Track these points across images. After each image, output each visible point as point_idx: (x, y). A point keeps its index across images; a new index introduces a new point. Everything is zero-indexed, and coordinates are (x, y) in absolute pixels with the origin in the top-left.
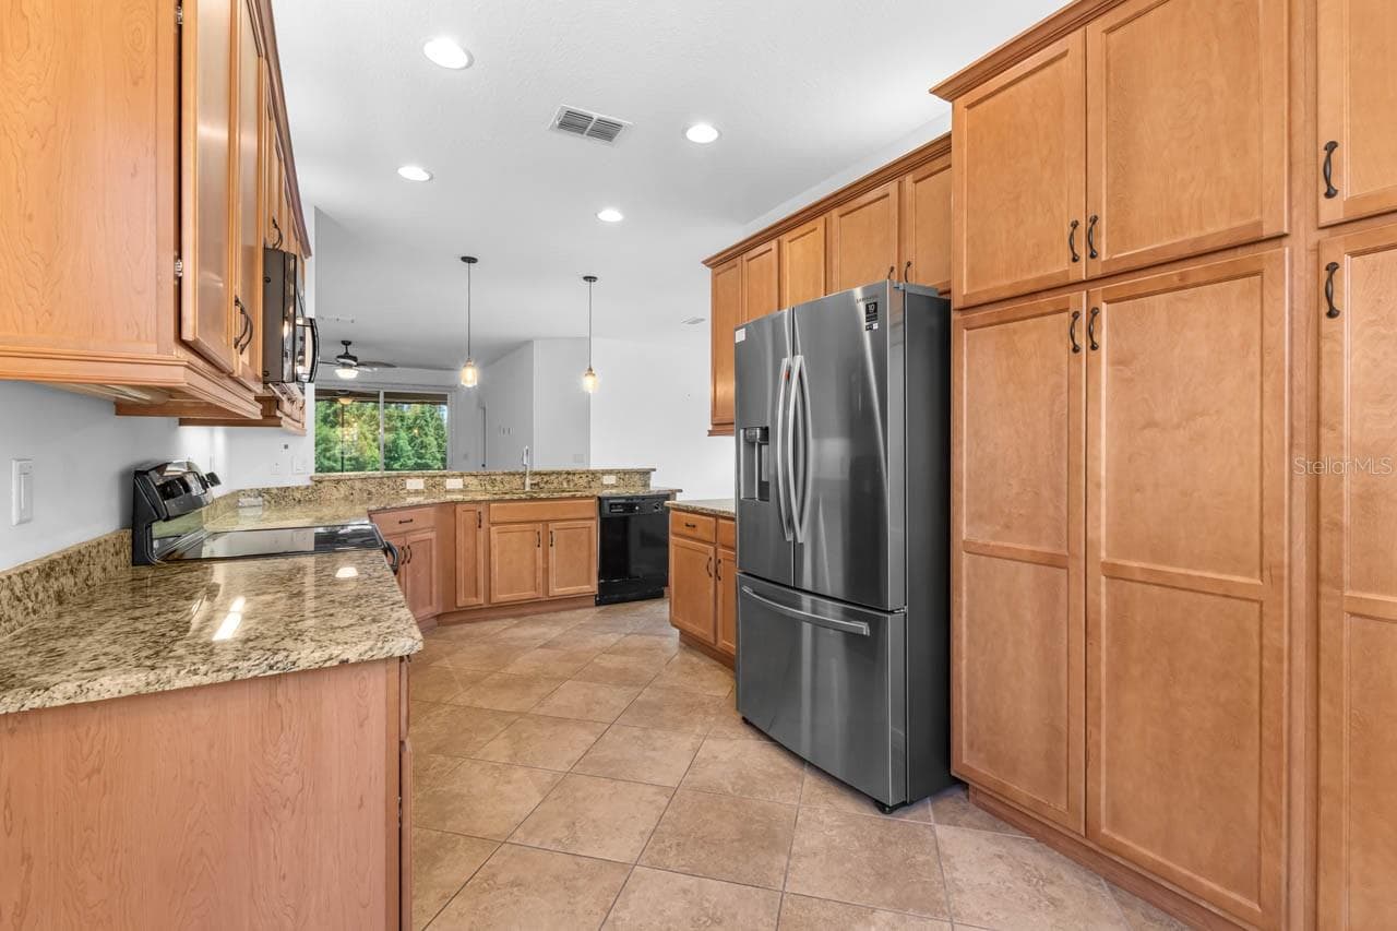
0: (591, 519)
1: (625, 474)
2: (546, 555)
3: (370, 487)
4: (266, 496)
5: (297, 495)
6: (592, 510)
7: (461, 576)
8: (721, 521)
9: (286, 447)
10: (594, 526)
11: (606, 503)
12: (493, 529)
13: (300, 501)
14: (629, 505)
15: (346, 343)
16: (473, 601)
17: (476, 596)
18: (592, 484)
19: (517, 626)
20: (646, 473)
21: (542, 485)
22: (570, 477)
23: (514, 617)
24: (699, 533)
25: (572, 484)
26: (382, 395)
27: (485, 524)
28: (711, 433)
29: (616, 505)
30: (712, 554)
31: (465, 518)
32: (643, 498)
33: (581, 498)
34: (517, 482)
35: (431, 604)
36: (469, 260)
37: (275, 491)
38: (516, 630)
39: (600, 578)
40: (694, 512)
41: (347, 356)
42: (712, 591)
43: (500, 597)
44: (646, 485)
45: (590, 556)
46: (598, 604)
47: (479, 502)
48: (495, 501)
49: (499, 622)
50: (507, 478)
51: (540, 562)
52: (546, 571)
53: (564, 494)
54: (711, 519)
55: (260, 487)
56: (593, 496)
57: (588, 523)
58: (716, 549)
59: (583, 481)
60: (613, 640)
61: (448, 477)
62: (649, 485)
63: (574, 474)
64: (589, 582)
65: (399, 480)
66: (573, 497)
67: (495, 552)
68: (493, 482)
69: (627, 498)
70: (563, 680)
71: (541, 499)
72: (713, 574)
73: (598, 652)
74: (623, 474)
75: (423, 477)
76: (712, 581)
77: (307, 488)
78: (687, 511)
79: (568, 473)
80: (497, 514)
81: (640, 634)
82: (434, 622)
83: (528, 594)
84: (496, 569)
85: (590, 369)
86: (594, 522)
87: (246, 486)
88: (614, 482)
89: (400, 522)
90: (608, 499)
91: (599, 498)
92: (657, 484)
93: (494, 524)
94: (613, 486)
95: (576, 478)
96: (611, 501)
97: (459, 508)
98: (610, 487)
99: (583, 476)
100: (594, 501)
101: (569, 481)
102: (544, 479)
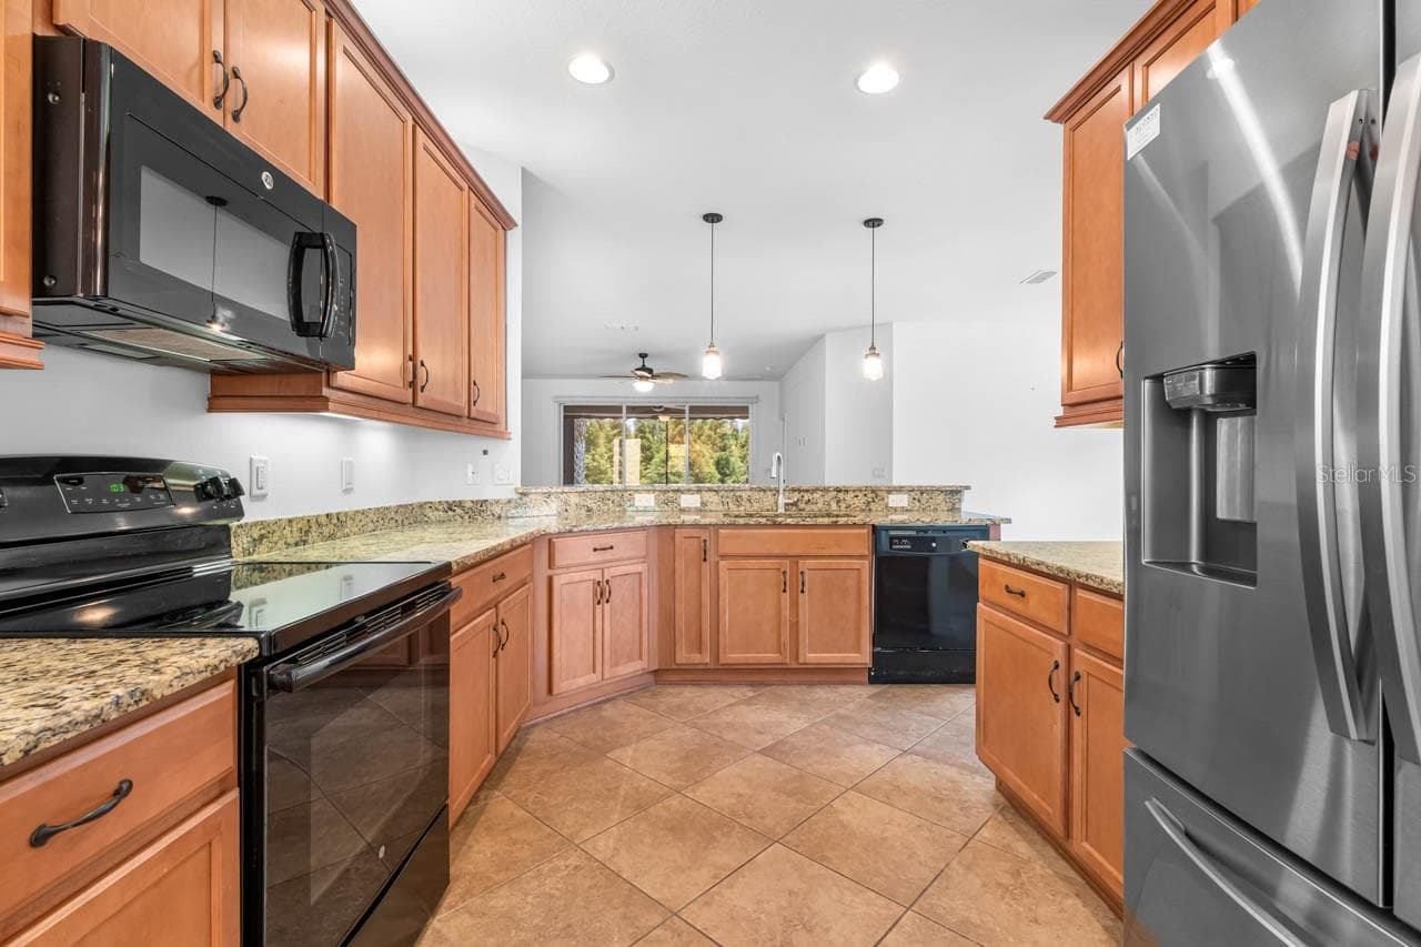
0: (862, 557)
1: (922, 493)
2: (795, 604)
3: (590, 503)
4: (458, 511)
5: (497, 510)
6: (865, 548)
7: (681, 622)
8: (1080, 593)
9: (485, 452)
10: (866, 568)
11: (884, 536)
12: (722, 563)
13: (499, 517)
14: (922, 538)
15: (643, 356)
16: (696, 658)
17: (701, 653)
18: (873, 506)
19: (748, 702)
20: (955, 493)
21: (802, 506)
22: (841, 495)
23: (752, 684)
24: (1033, 607)
25: (843, 505)
26: (687, 409)
27: (711, 557)
28: (1061, 422)
29: (900, 538)
30: (1060, 656)
31: (686, 547)
32: (944, 530)
34: (768, 500)
35: (640, 658)
36: (713, 218)
37: (469, 505)
38: (744, 708)
39: (874, 644)
40: (1023, 566)
41: (643, 368)
42: (1059, 730)
43: (733, 657)
44: (954, 509)
45: (859, 611)
46: (873, 681)
47: (704, 527)
48: (723, 526)
49: (728, 690)
50: (756, 495)
51: (786, 613)
52: (795, 626)
53: (820, 520)
54: (1059, 586)
55: (451, 500)
56: (863, 525)
57: (856, 563)
58: (1069, 648)
59: (860, 502)
60: (878, 761)
61: (682, 493)
62: (959, 510)
63: (847, 491)
64: (857, 649)
65: (626, 494)
66: (835, 525)
67: (725, 596)
68: (738, 500)
69: (918, 529)
71: (788, 526)
72: (1062, 697)
74: (920, 493)
75: (654, 491)
76: (1059, 708)
77: (509, 502)
78: (1009, 564)
79: (838, 490)
80: (730, 542)
81: (927, 757)
82: (651, 678)
83: (770, 657)
84: (726, 619)
85: (873, 348)
86: (866, 563)
87: (435, 499)
88: (905, 504)
90: (887, 529)
91: (874, 527)
92: (973, 509)
93: (723, 557)
94: (904, 510)
95: (849, 497)
96: (892, 533)
97: (679, 534)
98: (899, 511)
99: (861, 495)
100: (866, 531)
101: (838, 502)
102: (806, 498)
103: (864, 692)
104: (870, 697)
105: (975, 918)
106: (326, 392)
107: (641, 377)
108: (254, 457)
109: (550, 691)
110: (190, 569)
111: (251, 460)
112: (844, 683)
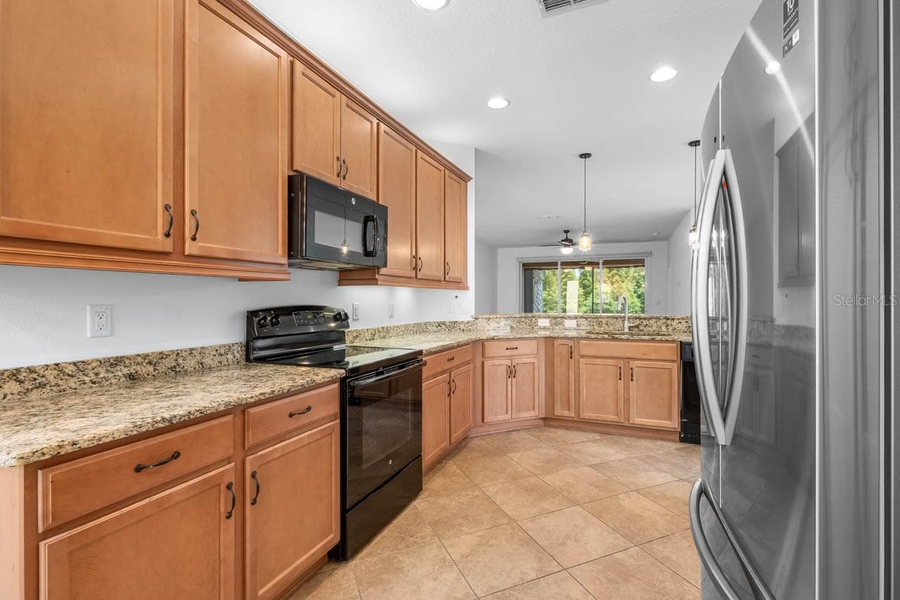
0: (673, 361)
2: (627, 388)
4: (443, 327)
5: (462, 327)
6: (675, 356)
7: (558, 390)
9: (456, 297)
11: (688, 349)
12: (581, 360)
13: (463, 330)
15: (567, 232)
16: (566, 413)
17: (569, 410)
19: (595, 441)
21: (642, 328)
22: (669, 322)
23: (601, 433)
25: (670, 329)
26: (601, 262)
27: (575, 356)
31: (560, 349)
33: (661, 341)
34: (619, 324)
35: (534, 410)
36: (585, 156)
37: (448, 324)
38: (591, 444)
39: (682, 416)
41: (567, 240)
43: (587, 414)
47: (571, 338)
48: (582, 338)
49: (585, 434)
50: (611, 321)
51: (621, 392)
52: (627, 401)
53: (643, 337)
55: (439, 321)
56: (673, 341)
57: (668, 365)
60: (661, 481)
61: (566, 319)
63: (673, 319)
64: (670, 418)
65: (533, 319)
67: (583, 379)
68: (600, 324)
70: (575, 503)
71: (622, 340)
73: (633, 488)
75: (549, 317)
77: (468, 322)
80: (586, 348)
82: (541, 422)
83: (611, 417)
84: (584, 392)
86: (676, 365)
87: (432, 321)
89: (507, 349)
91: (681, 342)
93: (582, 356)
95: (675, 323)
97: (557, 342)
99: (683, 322)
100: (674, 345)
101: (667, 326)
102: (645, 323)
103: (674, 446)
104: (677, 449)
105: (674, 557)
106: (377, 276)
107: (565, 246)
108: (355, 303)
109: (483, 421)
110: (332, 347)
111: (353, 304)
112: (662, 439)
